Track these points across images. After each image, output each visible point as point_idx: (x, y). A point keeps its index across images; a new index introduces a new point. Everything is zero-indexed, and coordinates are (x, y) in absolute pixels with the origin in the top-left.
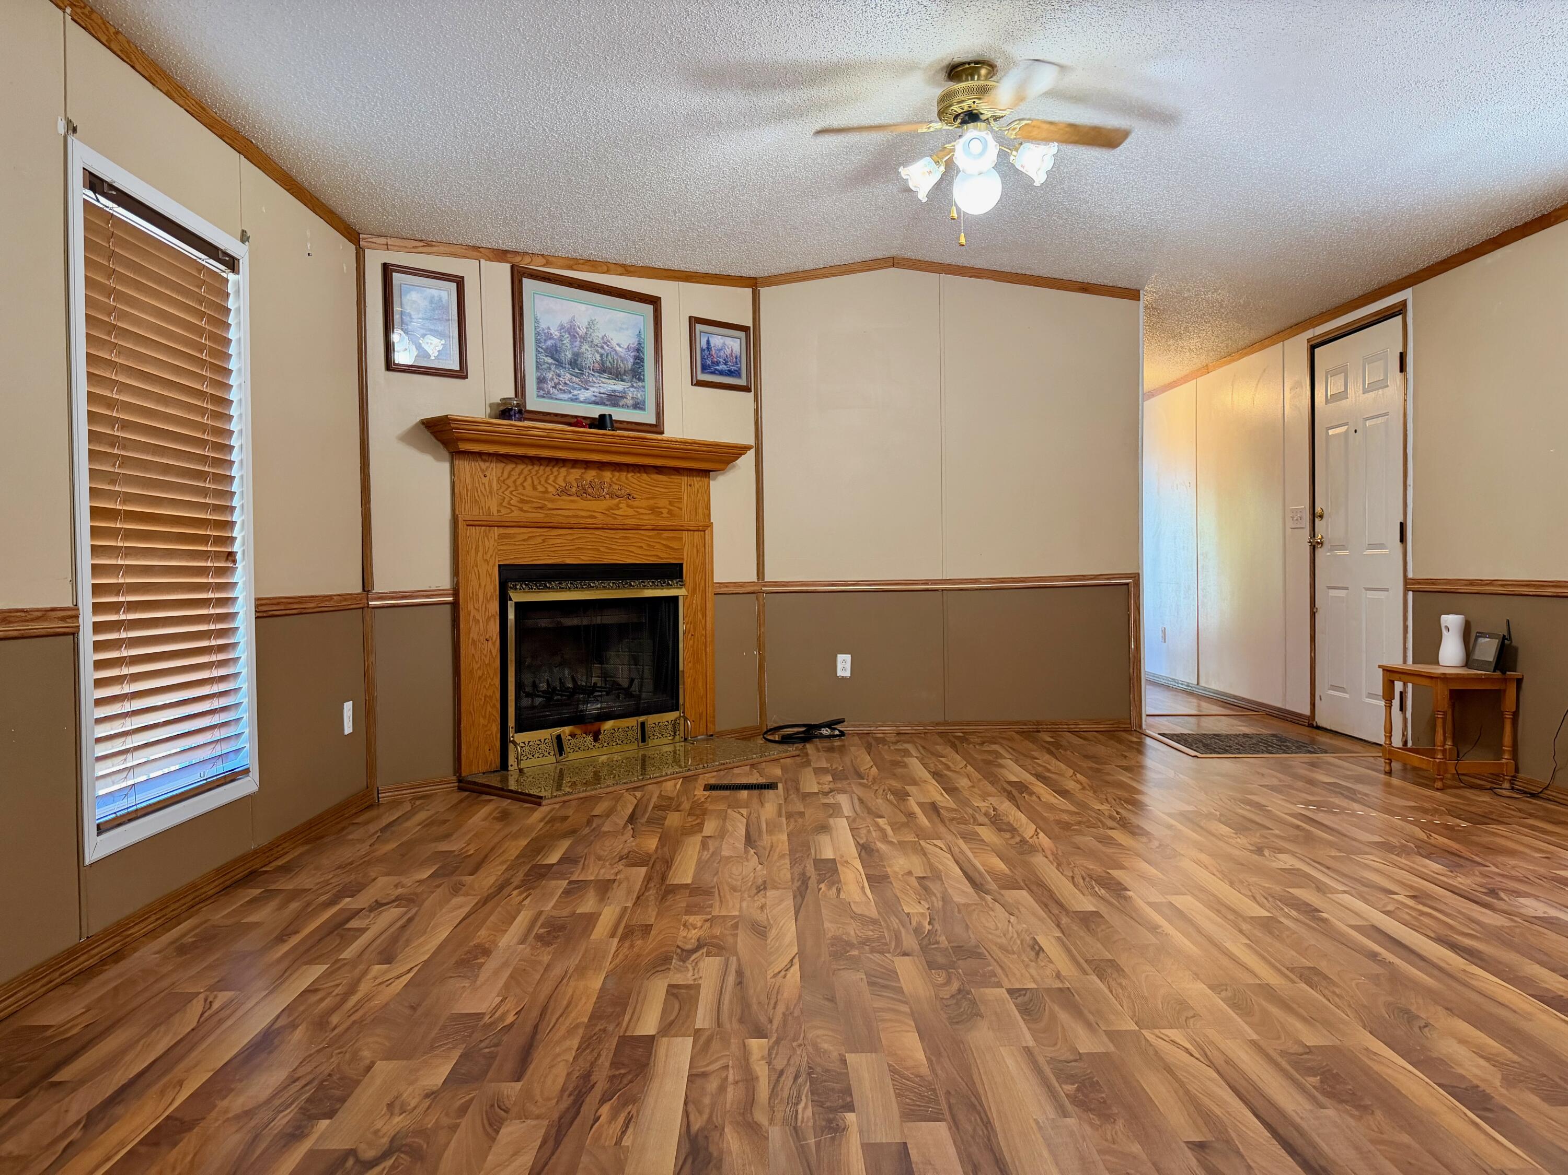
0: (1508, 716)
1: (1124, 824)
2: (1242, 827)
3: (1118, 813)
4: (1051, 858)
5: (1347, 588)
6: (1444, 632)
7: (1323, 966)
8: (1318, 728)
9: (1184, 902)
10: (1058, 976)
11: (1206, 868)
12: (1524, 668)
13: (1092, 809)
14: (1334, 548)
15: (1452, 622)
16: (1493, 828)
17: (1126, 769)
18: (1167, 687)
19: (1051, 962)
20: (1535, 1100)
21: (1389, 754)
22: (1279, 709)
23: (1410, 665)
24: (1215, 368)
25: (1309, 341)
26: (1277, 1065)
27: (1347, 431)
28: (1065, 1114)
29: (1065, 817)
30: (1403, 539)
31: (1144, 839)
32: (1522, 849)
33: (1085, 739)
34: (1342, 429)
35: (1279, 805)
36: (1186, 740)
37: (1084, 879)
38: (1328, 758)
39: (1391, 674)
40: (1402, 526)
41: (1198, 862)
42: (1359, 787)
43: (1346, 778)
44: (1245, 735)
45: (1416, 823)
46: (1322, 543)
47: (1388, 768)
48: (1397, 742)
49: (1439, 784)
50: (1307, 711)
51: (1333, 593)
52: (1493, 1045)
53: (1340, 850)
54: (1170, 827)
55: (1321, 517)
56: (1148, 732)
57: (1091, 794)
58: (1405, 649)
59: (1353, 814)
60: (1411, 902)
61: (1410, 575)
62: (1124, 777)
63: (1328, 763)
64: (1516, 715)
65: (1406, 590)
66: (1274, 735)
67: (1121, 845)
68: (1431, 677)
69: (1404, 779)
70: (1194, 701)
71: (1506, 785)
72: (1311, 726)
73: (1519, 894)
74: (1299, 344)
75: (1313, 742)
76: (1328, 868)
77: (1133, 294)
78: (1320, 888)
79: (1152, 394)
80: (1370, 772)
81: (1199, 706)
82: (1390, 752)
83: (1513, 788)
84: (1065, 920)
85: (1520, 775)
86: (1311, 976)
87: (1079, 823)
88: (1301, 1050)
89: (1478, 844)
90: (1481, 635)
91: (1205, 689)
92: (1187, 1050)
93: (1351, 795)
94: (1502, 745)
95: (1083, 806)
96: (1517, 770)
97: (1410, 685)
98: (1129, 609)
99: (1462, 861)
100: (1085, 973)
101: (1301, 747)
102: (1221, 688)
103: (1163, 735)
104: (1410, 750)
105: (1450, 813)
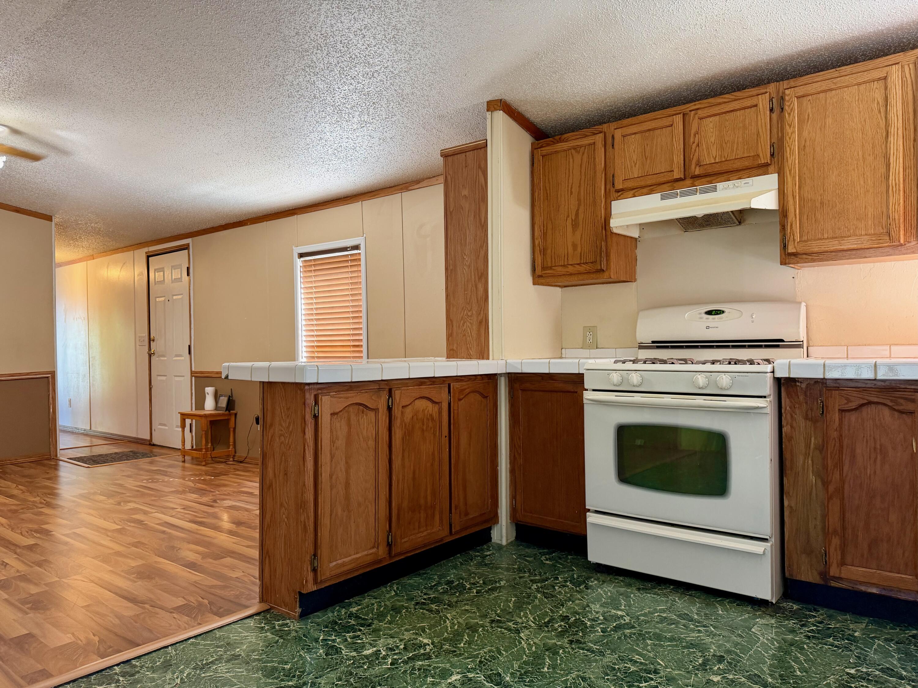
0: (232, 430)
1: (49, 505)
2: (110, 495)
3: (45, 500)
4: (7, 527)
5: (166, 376)
6: (207, 395)
7: (143, 540)
8: (154, 445)
9: (82, 531)
10: (18, 571)
11: (92, 515)
12: (238, 409)
13: (30, 501)
14: (160, 356)
15: (210, 390)
16: (221, 477)
17: (49, 479)
18: (72, 433)
19: (13, 567)
20: (211, 560)
21: (184, 453)
22: (135, 438)
23: (194, 412)
24: (97, 257)
25: (146, 253)
26: (120, 575)
27: (164, 301)
28: (27, 614)
29: (14, 507)
30: (190, 353)
31: (60, 509)
32: (229, 483)
33: (22, 467)
34: (163, 299)
35: (130, 483)
36: (83, 460)
37: (27, 532)
38: (157, 459)
39: (184, 416)
40: (190, 347)
41: (89, 514)
42: (170, 470)
43: (164, 466)
44: (116, 453)
45: (190, 480)
46: (154, 353)
47: (183, 460)
48: (188, 446)
49: (204, 463)
50: (148, 438)
51: (160, 378)
52: (201, 549)
53: (156, 497)
54: (74, 501)
55: (153, 340)
56: (61, 458)
57: (28, 494)
58: (192, 404)
59: (163, 481)
60: (182, 511)
61: (193, 370)
62: (48, 483)
63: (157, 461)
64: (234, 429)
65: (192, 376)
66: (131, 451)
67: (47, 514)
68: (200, 416)
69: (192, 464)
70: (88, 439)
71: (231, 459)
72: (150, 444)
73: (224, 500)
74: (142, 253)
75: (151, 452)
76: (150, 505)
77: (49, 218)
78: (145, 513)
79: (60, 265)
80: (176, 462)
81: (91, 441)
82: (184, 452)
83: (234, 461)
84: (18, 550)
85: (237, 454)
86: (136, 545)
87: (22, 509)
88: (129, 568)
89: (214, 485)
90: (221, 396)
91: (94, 431)
92: (82, 581)
93: (165, 474)
94: (229, 443)
95: (25, 500)
96: (235, 453)
97: (194, 421)
98: (49, 391)
99: (207, 492)
100: (32, 567)
101: (144, 455)
102: (104, 430)
103: (70, 459)
104: (195, 450)
105: (207, 474)
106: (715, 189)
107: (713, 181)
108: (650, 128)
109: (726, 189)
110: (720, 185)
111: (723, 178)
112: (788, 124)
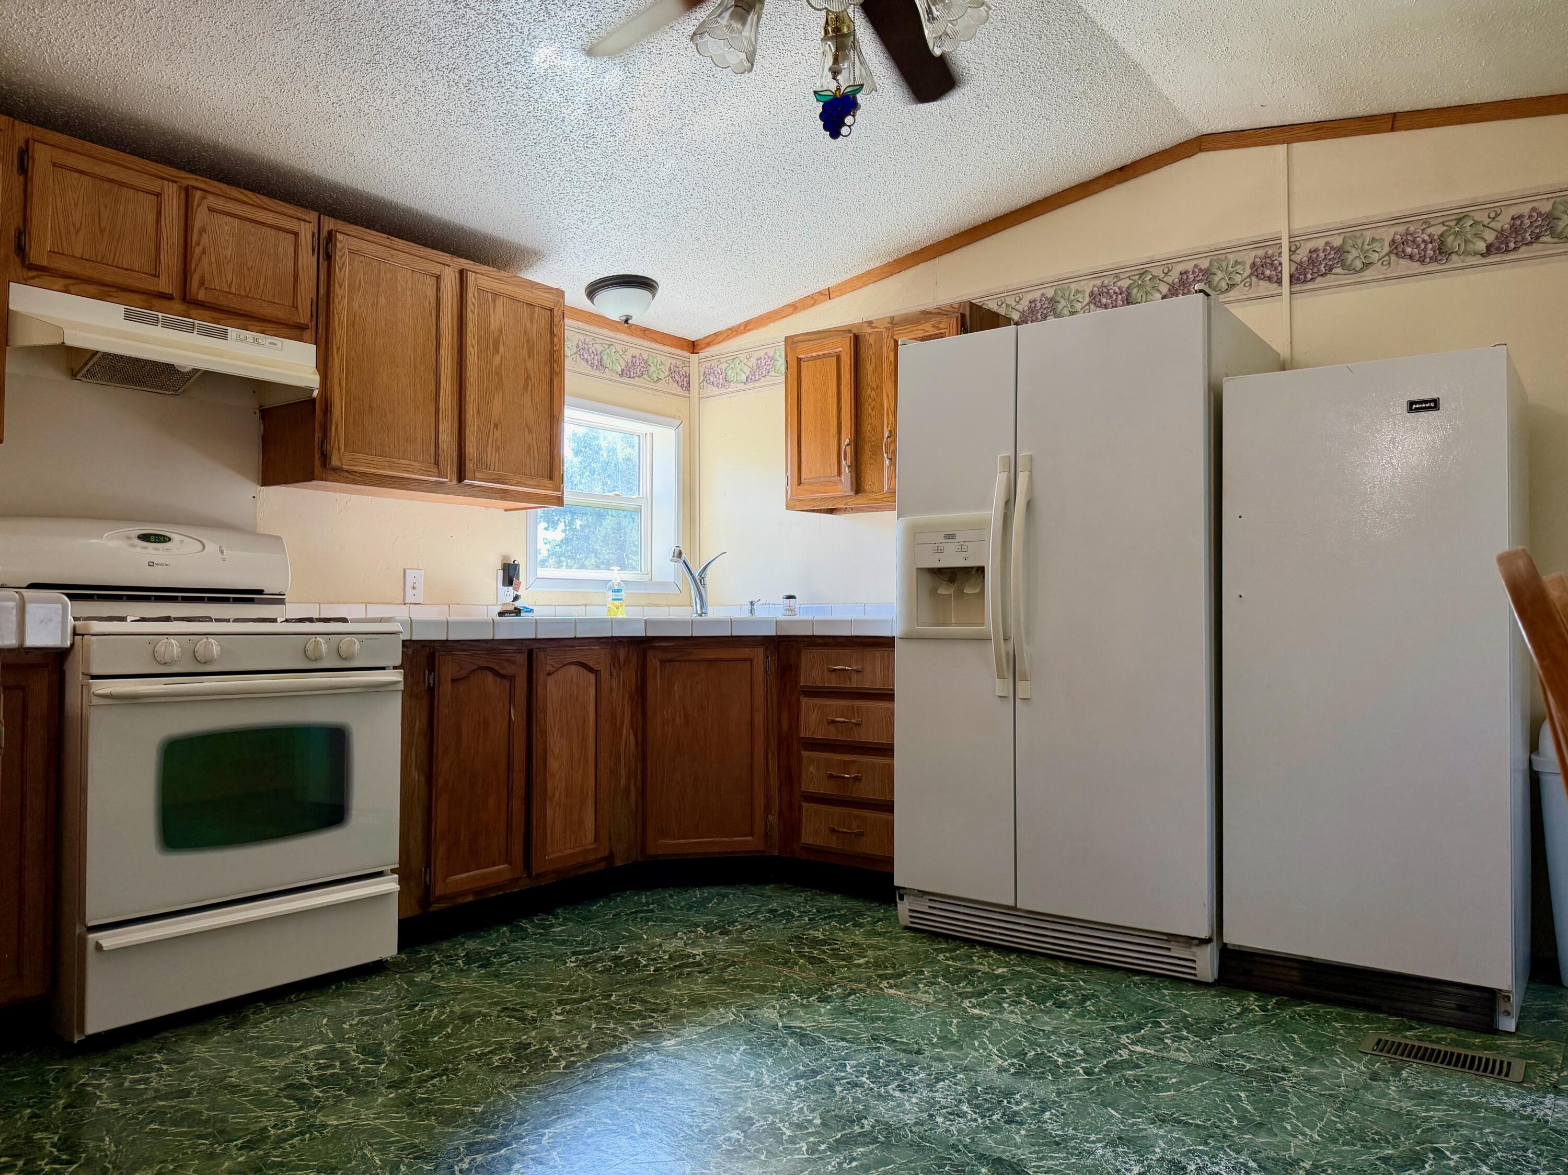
106: (224, 336)
107: (221, 322)
108: (116, 178)
109: (242, 341)
110: (233, 332)
111: (237, 323)
112: (339, 284)
